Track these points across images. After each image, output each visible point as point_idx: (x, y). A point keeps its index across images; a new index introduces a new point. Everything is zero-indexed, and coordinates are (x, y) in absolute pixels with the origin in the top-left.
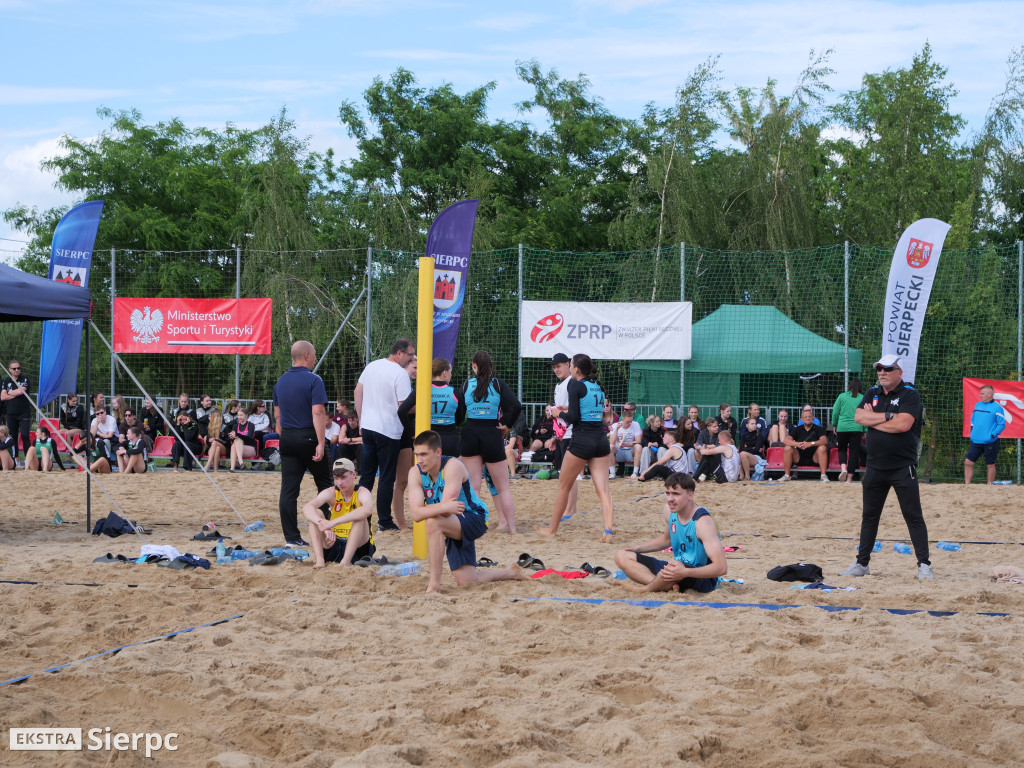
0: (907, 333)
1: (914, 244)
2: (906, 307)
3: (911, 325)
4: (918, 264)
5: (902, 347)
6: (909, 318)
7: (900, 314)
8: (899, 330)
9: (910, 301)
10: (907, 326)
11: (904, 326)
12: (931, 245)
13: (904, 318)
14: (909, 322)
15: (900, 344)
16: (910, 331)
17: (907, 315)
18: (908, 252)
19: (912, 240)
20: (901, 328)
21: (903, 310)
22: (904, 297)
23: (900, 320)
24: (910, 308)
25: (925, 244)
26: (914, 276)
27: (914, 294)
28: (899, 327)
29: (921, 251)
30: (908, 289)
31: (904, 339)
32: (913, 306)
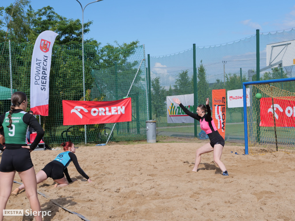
0: (45, 80)
1: (43, 42)
2: (43, 69)
3: (46, 77)
4: (45, 51)
5: (43, 87)
6: (45, 74)
7: (41, 72)
8: (41, 79)
9: (44, 67)
10: (45, 77)
11: (43, 78)
12: (50, 43)
13: (43, 74)
14: (45, 76)
15: (42, 85)
16: (46, 79)
17: (44, 73)
18: (41, 45)
19: (42, 40)
20: (42, 79)
21: (42, 70)
22: (42, 65)
23: (41, 75)
24: (45, 69)
25: (48, 42)
26: (44, 56)
27: (45, 63)
28: (41, 78)
29: (46, 45)
30: (42, 61)
31: (43, 83)
32: (46, 69)
